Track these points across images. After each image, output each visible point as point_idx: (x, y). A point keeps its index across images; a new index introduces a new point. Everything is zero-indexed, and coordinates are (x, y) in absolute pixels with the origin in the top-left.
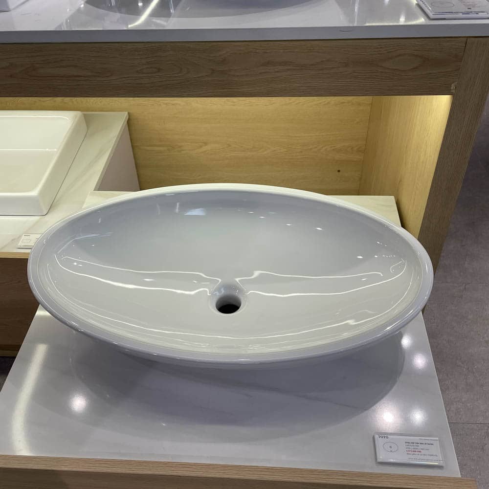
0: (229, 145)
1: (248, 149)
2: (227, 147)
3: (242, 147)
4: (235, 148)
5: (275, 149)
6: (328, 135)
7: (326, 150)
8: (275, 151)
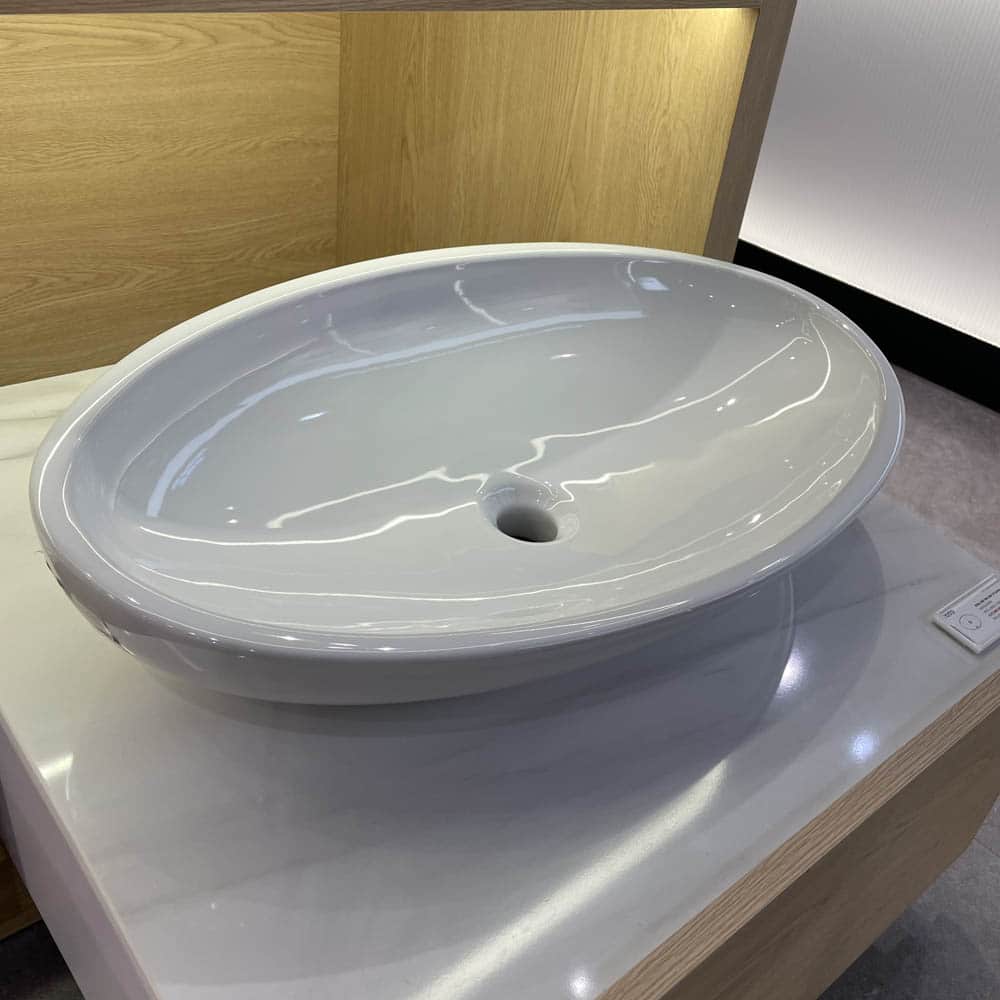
0: (35, 281)
1: (85, 283)
2: (28, 287)
3: (68, 279)
4: (50, 285)
5: (151, 272)
6: (263, 221)
7: (263, 257)
8: (152, 276)
